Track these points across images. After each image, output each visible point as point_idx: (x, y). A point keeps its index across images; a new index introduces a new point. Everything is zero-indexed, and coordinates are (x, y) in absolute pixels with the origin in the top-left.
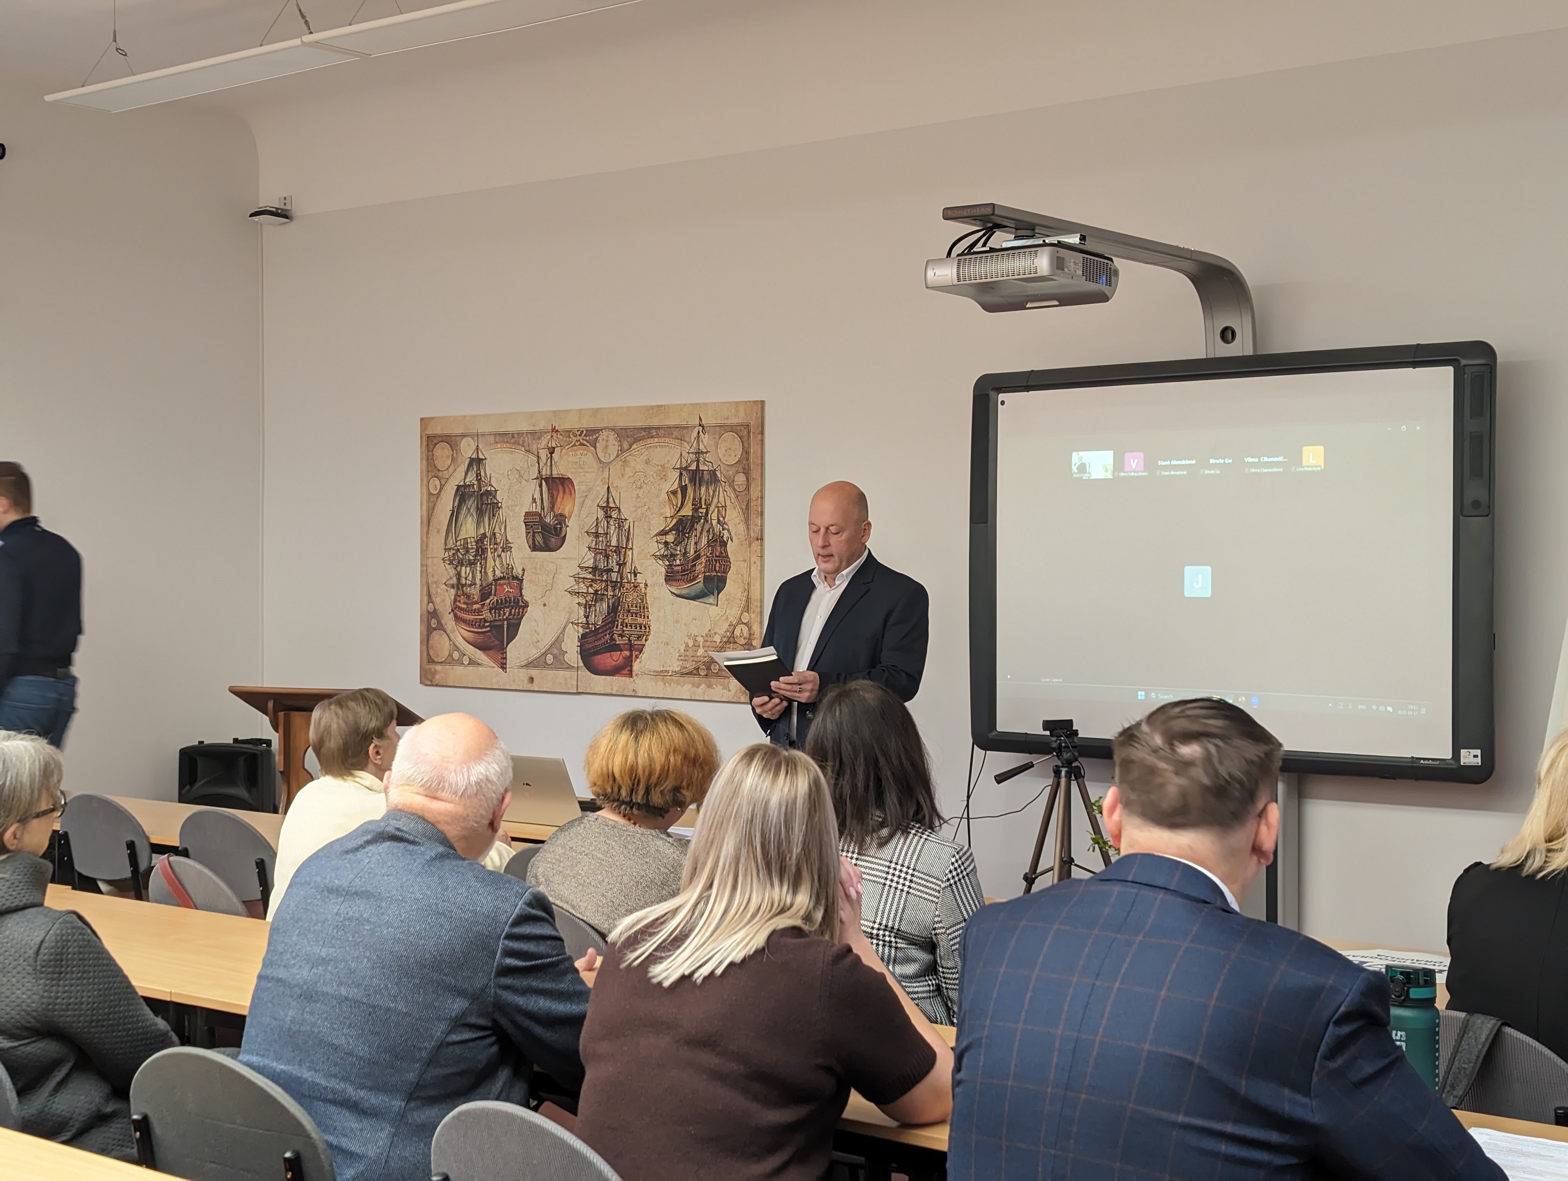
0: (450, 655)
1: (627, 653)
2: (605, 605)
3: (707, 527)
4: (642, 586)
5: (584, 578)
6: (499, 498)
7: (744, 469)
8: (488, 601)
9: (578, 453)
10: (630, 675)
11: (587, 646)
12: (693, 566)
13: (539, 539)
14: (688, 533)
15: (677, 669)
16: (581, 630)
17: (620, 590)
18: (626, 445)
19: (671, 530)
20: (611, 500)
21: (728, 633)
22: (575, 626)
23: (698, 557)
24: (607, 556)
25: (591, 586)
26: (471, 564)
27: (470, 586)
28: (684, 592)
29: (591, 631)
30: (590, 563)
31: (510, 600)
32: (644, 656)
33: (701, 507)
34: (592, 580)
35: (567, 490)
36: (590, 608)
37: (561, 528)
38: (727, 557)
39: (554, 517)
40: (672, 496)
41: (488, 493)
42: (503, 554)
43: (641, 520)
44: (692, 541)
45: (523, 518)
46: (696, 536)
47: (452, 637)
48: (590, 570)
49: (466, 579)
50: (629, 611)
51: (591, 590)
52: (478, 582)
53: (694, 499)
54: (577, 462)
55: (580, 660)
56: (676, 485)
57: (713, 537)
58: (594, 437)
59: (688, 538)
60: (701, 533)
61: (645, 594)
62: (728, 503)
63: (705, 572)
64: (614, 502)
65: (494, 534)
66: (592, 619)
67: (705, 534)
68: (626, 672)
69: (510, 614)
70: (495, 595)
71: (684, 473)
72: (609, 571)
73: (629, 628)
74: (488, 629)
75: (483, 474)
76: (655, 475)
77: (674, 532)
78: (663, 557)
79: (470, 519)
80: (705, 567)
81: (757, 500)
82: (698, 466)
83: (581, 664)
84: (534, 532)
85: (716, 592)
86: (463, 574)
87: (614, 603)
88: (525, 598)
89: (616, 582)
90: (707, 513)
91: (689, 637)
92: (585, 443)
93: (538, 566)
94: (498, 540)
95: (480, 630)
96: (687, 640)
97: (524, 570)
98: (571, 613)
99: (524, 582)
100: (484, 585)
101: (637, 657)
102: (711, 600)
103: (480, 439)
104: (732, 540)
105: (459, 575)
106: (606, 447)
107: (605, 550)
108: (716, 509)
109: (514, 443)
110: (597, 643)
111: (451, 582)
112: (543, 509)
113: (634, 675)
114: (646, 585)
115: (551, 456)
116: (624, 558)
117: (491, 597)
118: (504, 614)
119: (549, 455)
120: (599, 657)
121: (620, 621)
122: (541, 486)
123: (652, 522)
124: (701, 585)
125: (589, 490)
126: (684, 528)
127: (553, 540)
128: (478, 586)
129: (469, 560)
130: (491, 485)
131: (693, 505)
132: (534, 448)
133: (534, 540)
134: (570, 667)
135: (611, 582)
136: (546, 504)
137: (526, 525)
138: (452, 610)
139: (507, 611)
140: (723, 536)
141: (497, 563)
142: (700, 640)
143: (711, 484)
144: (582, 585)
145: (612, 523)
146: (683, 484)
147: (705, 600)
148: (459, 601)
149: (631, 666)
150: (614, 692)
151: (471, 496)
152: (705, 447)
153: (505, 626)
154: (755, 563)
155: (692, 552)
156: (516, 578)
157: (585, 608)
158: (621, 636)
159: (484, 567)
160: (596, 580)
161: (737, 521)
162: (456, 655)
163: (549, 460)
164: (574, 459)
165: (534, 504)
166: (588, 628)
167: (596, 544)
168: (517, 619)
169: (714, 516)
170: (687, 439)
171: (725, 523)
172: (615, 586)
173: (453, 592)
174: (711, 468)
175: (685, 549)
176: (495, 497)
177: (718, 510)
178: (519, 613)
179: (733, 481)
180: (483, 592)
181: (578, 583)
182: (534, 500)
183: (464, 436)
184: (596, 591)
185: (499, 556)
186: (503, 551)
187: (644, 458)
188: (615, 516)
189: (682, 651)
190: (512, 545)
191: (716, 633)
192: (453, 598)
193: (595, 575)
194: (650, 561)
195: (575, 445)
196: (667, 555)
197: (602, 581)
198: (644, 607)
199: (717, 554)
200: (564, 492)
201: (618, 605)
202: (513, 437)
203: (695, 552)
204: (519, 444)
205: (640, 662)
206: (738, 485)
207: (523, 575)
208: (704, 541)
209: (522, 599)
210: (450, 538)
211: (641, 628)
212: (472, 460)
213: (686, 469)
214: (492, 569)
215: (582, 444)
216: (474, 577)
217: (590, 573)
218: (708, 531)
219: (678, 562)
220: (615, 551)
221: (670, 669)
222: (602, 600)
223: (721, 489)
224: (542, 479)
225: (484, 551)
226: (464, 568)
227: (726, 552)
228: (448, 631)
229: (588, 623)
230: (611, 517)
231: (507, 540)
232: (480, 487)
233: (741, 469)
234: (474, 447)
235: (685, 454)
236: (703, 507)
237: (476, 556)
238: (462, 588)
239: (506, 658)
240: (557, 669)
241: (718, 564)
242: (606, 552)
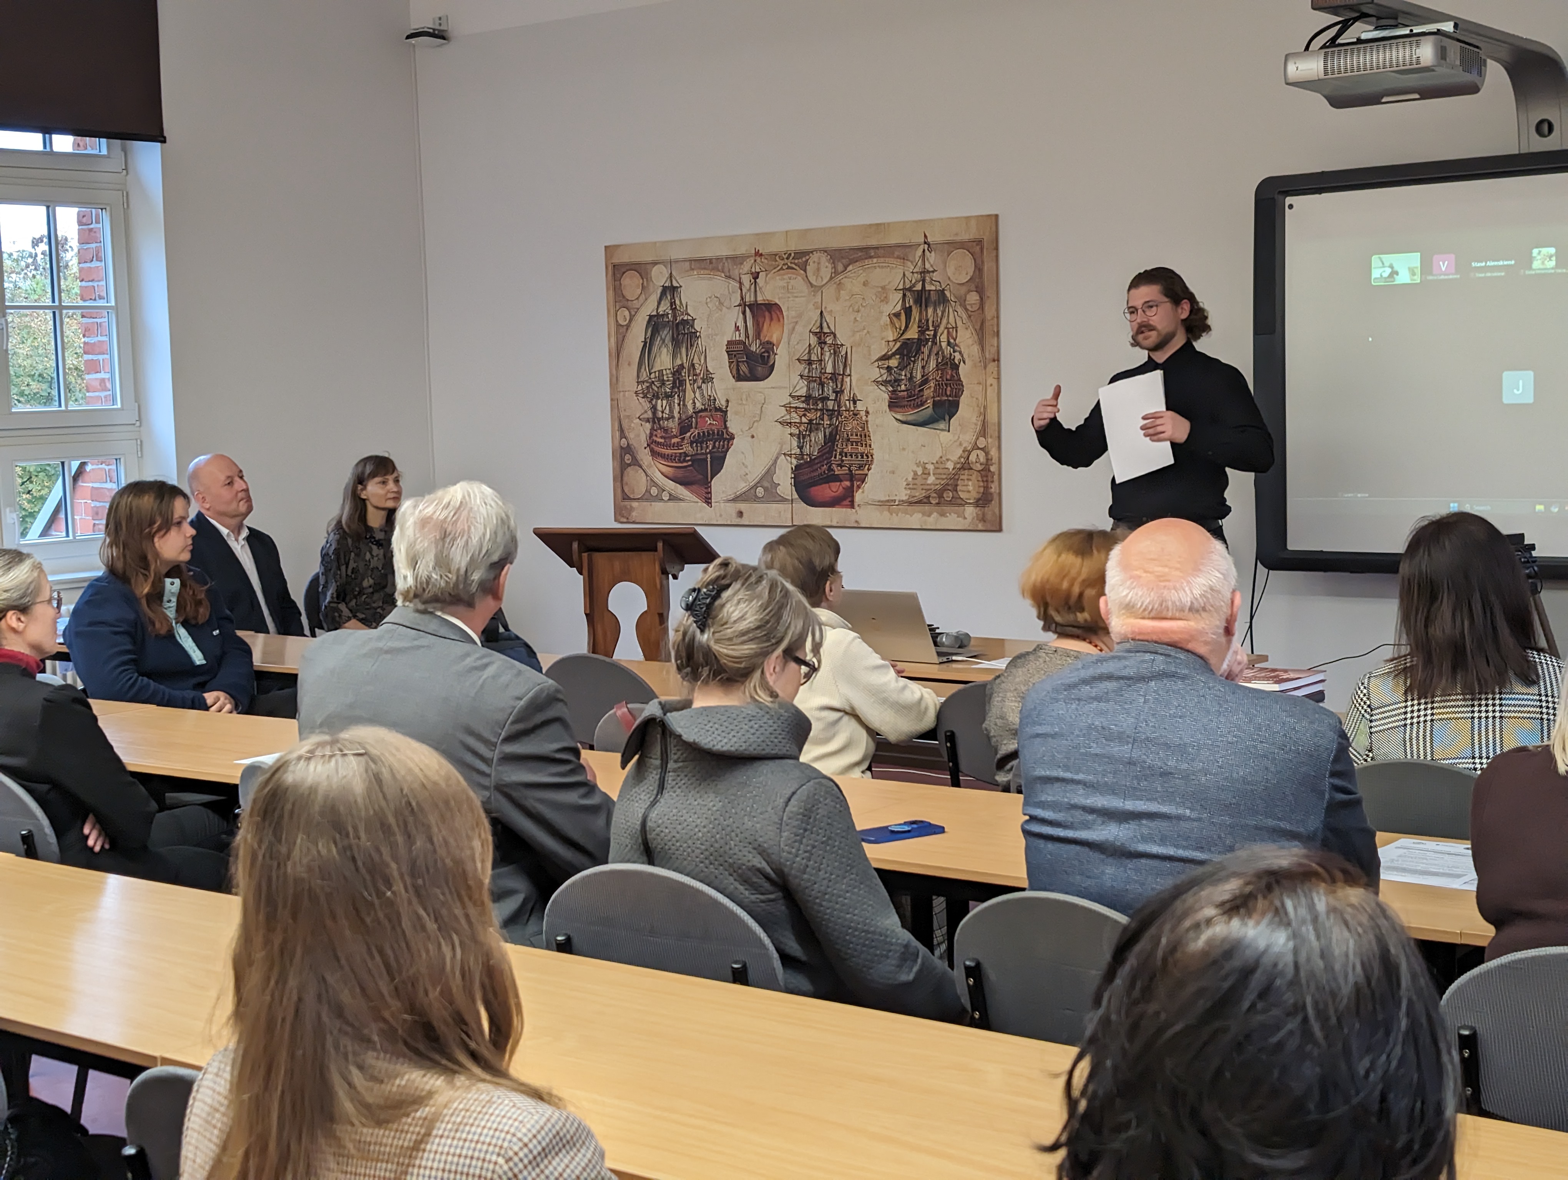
0: (648, 491)
1: (848, 483)
2: (821, 435)
3: (935, 350)
4: (863, 413)
5: (796, 408)
6: (697, 326)
7: (977, 287)
8: (688, 434)
9: (785, 277)
10: (852, 506)
11: (803, 478)
12: (920, 391)
13: (744, 368)
14: (914, 357)
15: (905, 498)
16: (795, 462)
17: (837, 419)
18: (840, 267)
19: (894, 354)
20: (825, 325)
21: (962, 460)
22: (788, 458)
23: (925, 381)
24: (822, 384)
25: (805, 415)
26: (668, 396)
27: (667, 419)
28: (910, 418)
29: (806, 462)
30: (803, 392)
31: (714, 433)
32: (867, 486)
33: (928, 329)
34: (806, 410)
35: (774, 316)
36: (804, 438)
37: (769, 357)
38: (960, 380)
39: (760, 344)
40: (895, 319)
41: (684, 322)
42: (704, 386)
43: (859, 345)
44: (919, 364)
45: (725, 347)
46: (923, 359)
47: (649, 473)
48: (803, 399)
49: (663, 412)
50: (848, 440)
51: (804, 420)
52: (676, 415)
53: (920, 321)
54: (784, 287)
55: (795, 493)
56: (899, 307)
57: (942, 360)
58: (804, 259)
59: (914, 362)
60: (929, 356)
61: (867, 421)
62: (959, 323)
63: (934, 397)
64: (829, 327)
65: (693, 365)
66: (807, 450)
67: (933, 357)
68: (847, 502)
69: (714, 447)
70: (696, 428)
71: (908, 294)
72: (825, 399)
73: (849, 458)
74: (690, 463)
75: (678, 302)
76: (874, 298)
77: (898, 357)
78: (885, 383)
79: (664, 350)
80: (935, 391)
81: (992, 319)
82: (923, 286)
83: (796, 496)
84: (738, 362)
85: (947, 417)
86: (659, 408)
87: (831, 433)
88: (730, 430)
89: (833, 410)
90: (935, 336)
91: (918, 465)
92: (794, 266)
93: (744, 397)
94: (698, 371)
95: (680, 465)
96: (915, 468)
97: (727, 401)
98: (782, 444)
99: (729, 414)
100: (684, 417)
101: (859, 487)
102: (942, 425)
103: (674, 265)
104: (964, 362)
105: (654, 408)
106: (818, 269)
107: (820, 378)
108: (946, 331)
109: (713, 269)
110: (813, 474)
111: (646, 416)
112: (747, 336)
113: (856, 504)
114: (867, 412)
115: (755, 282)
116: (842, 386)
117: (692, 430)
118: (707, 447)
119: (753, 281)
120: (816, 488)
121: (838, 450)
122: (744, 313)
123: (872, 347)
124: (930, 411)
125: (800, 316)
126: (909, 352)
127: (760, 368)
128: (677, 419)
129: (666, 393)
130: (688, 314)
131: (919, 327)
132: (735, 273)
133: (738, 370)
134: (783, 500)
135: (827, 410)
136: (751, 332)
137: (729, 355)
138: (648, 445)
139: (710, 444)
140: (954, 359)
141: (697, 395)
142: (931, 467)
143: (939, 304)
144: (794, 415)
145: (826, 349)
146: (907, 305)
147: (935, 426)
148: (656, 436)
149: (853, 496)
150: (834, 524)
151: (664, 327)
152: (932, 266)
153: (709, 460)
154: (991, 385)
155: (919, 376)
156: (719, 410)
157: (799, 438)
158: (841, 466)
159: (682, 399)
160: (810, 409)
161: (970, 341)
162: (654, 491)
163: (753, 286)
164: (782, 283)
165: (737, 333)
166: (802, 459)
167: (809, 372)
168: (722, 452)
169: (944, 338)
170: (910, 258)
171: (956, 345)
172: (832, 415)
173: (648, 426)
174: (939, 288)
175: (911, 374)
176: (692, 326)
177: (948, 332)
178: (723, 446)
179: (965, 300)
180: (682, 425)
181: (789, 413)
182: (737, 328)
183: (655, 263)
184: (811, 421)
185: (699, 388)
186: (703, 382)
187: (862, 279)
188: (830, 342)
189: (910, 479)
190: (713, 376)
191: (948, 460)
192: (648, 432)
193: (808, 404)
194: (871, 388)
195: (782, 269)
196: (890, 381)
197: (816, 410)
198: (865, 436)
199: (948, 377)
200: (771, 319)
201: (837, 434)
202: (711, 263)
203: (923, 376)
204: (719, 271)
205: (863, 492)
206: (971, 305)
207: (727, 407)
208: (932, 364)
209: (727, 431)
210: (643, 370)
211: (862, 457)
212: (665, 289)
213: (910, 289)
214: (691, 401)
215: (789, 268)
216: (671, 411)
217: (803, 402)
218: (937, 354)
219: (903, 387)
220: (831, 378)
221: (897, 498)
222: (817, 429)
223: (951, 310)
224: (745, 305)
225: (682, 383)
226: (659, 401)
227: (958, 374)
228: (644, 467)
229: (802, 454)
230: (825, 343)
231: (707, 371)
232: (675, 317)
233: (973, 287)
234: (667, 275)
235: (908, 274)
236: (931, 328)
237: (673, 388)
238: (659, 422)
239: (710, 493)
240: (768, 502)
241: (949, 388)
242: (821, 380)
